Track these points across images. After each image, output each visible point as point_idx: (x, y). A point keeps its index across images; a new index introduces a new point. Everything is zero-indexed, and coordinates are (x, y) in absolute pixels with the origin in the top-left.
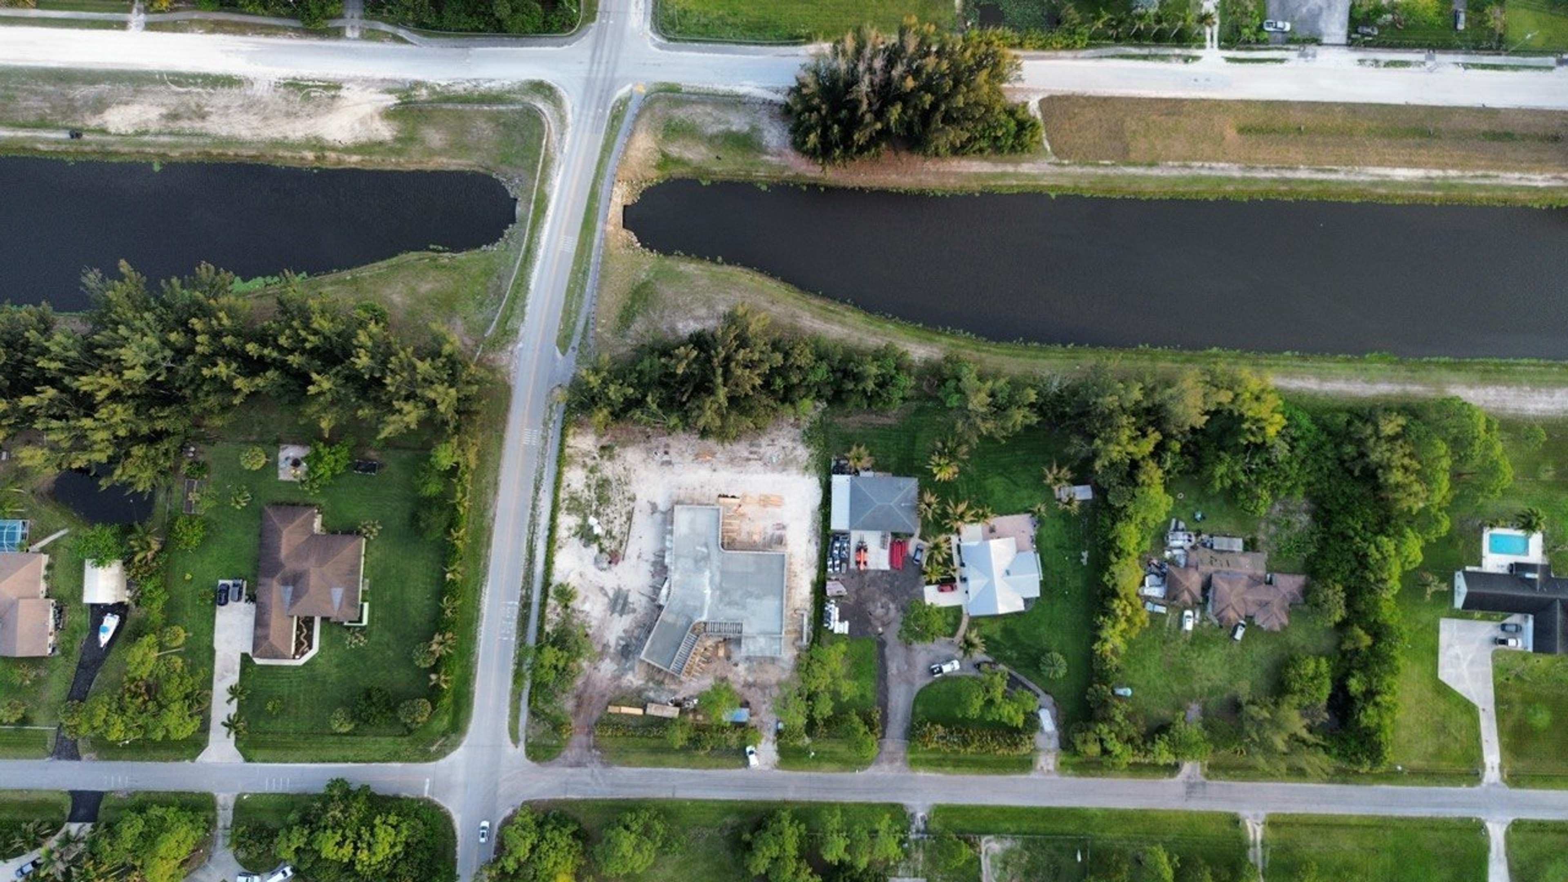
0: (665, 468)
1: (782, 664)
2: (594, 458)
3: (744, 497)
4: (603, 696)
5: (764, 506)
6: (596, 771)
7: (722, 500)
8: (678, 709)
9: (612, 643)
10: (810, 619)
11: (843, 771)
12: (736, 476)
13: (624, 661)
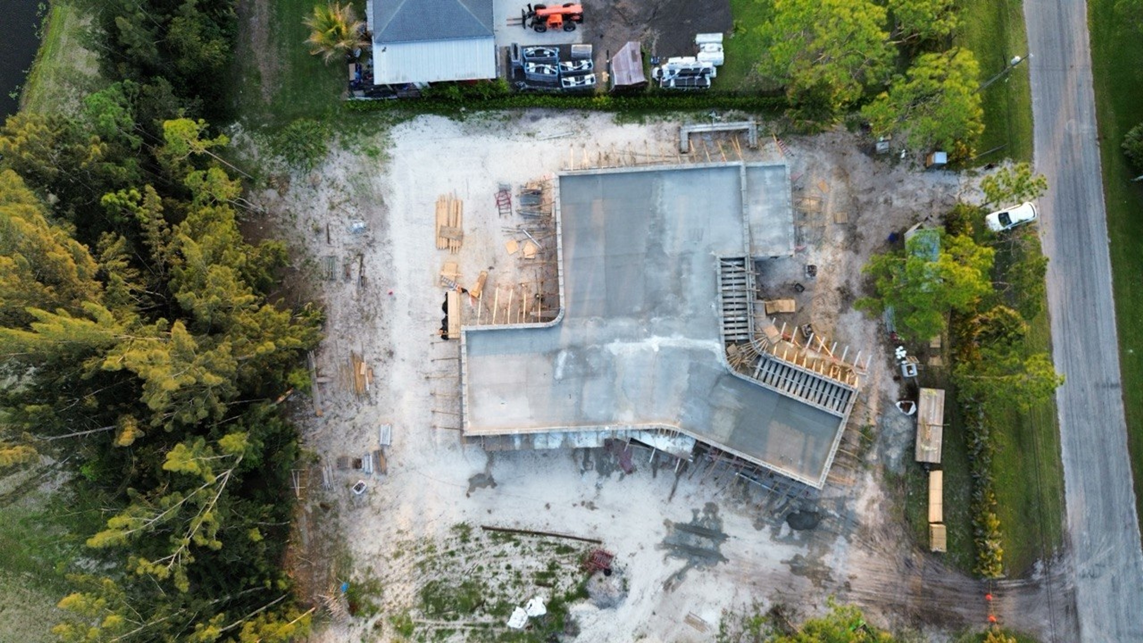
0: (391, 465)
1: (802, 169)
2: (377, 627)
3: (445, 283)
4: (908, 563)
5: (461, 237)
6: (1082, 567)
7: (452, 333)
8: (924, 392)
9: (787, 552)
10: (699, 120)
11: (1019, 17)
12: (401, 305)
13: (826, 523)
